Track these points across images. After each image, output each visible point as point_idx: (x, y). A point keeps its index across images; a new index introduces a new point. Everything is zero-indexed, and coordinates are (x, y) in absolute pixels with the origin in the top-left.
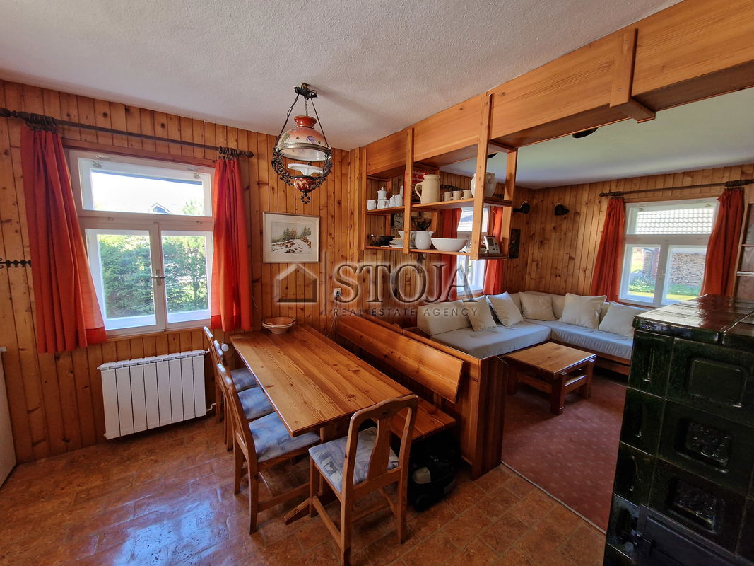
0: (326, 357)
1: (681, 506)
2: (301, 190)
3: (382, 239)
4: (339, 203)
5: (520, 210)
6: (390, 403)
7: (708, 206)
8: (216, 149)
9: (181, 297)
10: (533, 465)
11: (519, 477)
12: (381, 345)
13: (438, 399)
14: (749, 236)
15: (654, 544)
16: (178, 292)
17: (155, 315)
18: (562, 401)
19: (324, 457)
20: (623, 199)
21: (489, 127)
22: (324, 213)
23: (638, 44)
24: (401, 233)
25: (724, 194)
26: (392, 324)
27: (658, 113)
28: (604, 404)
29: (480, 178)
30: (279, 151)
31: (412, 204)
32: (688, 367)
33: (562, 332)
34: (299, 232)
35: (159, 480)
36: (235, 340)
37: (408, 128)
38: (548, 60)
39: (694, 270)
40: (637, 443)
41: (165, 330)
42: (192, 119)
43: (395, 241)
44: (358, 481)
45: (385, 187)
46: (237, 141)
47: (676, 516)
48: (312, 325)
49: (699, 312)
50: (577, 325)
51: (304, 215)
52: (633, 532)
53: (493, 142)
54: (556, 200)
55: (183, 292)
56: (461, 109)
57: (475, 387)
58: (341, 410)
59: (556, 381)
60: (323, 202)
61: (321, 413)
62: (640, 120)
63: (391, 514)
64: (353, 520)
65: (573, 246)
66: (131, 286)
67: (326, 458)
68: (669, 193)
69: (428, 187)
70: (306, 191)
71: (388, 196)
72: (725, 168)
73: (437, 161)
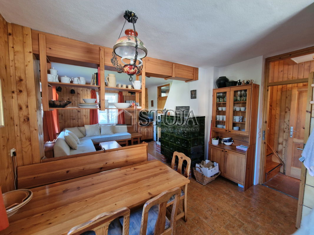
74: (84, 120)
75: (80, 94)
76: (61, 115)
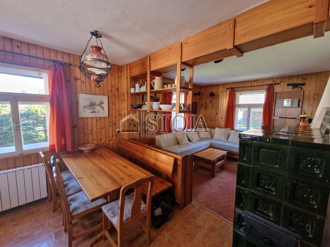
0: (111, 161)
1: (260, 210)
2: (95, 81)
3: (138, 106)
4: (117, 89)
5: (197, 94)
6: (140, 180)
7: (263, 93)
8: (50, 60)
9: (37, 137)
10: (205, 200)
11: (200, 206)
12: (138, 154)
13: (164, 176)
14: (276, 104)
15: (251, 227)
16: (35, 135)
17: (15, 147)
18: (215, 172)
19: (109, 210)
20: (234, 90)
21: (181, 56)
22: (110, 94)
23: (236, 25)
24: (146, 103)
25: (268, 88)
26: (145, 144)
27: (244, 54)
28: (231, 171)
29: (178, 78)
30: (83, 62)
31: (150, 90)
32: (259, 152)
33: (215, 143)
34: (98, 102)
35: (17, 235)
36: (63, 157)
37: (148, 56)
38: (203, 30)
39: (259, 118)
40: (243, 185)
41: (21, 154)
42: (36, 45)
43: (144, 106)
44: (126, 219)
45: (139, 83)
46: (63, 58)
47: (258, 214)
48: (105, 147)
49: (261, 131)
50: (220, 140)
51: (100, 95)
52: (243, 223)
53: (183, 63)
54: (210, 90)
55: (38, 135)
56: (170, 49)
57: (180, 169)
58: (117, 186)
59: (213, 163)
60: (109, 89)
61: (107, 189)
62: (238, 56)
63: (144, 232)
64: (124, 239)
65: (217, 109)
66: (6, 133)
67: (111, 210)
68: (250, 88)
69: (157, 82)
70: (98, 82)
71: (140, 87)
72: (268, 79)
73: (160, 71)
74: (221, 122)
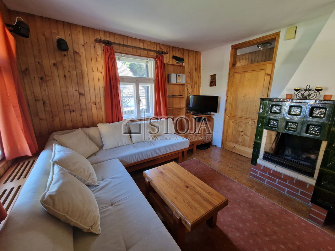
65: (80, 84)
68: (135, 50)
74: (94, 111)
75: (81, 54)
76: (41, 103)
